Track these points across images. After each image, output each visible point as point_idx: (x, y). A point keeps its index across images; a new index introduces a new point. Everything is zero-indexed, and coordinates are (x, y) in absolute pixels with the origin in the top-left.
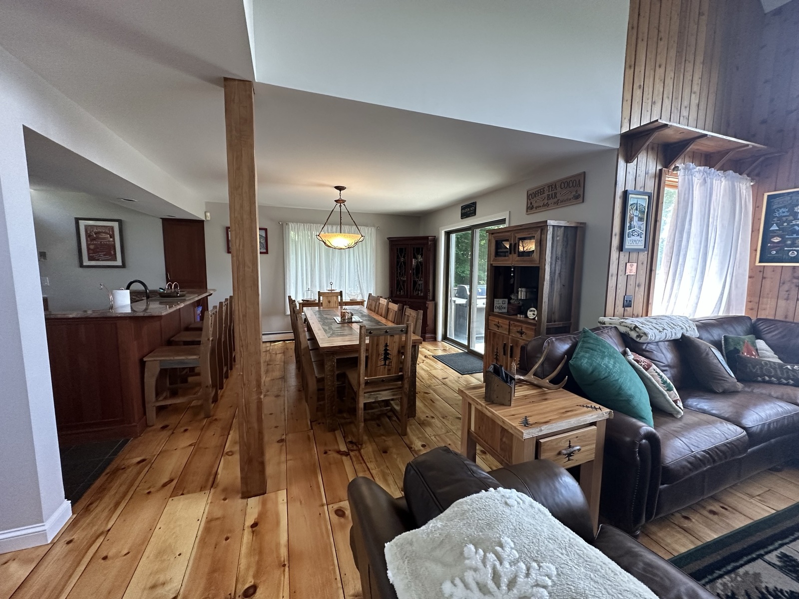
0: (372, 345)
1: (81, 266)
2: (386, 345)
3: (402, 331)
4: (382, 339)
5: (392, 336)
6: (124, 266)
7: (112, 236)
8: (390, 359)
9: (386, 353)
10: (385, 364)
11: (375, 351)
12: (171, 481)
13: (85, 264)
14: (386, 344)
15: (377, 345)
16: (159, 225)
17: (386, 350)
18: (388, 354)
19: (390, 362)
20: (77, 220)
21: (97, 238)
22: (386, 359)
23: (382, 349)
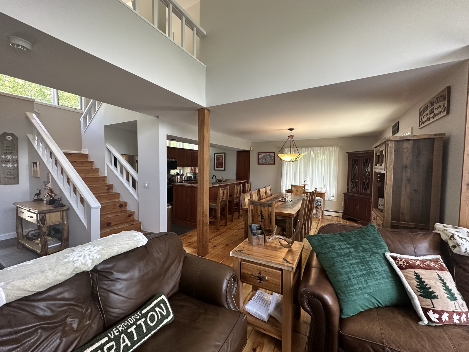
0: (254, 209)
1: (214, 170)
2: (261, 212)
3: (268, 205)
4: (259, 207)
5: (264, 207)
6: (225, 170)
7: (222, 159)
8: (264, 219)
9: (262, 216)
10: (262, 221)
11: (256, 213)
12: (190, 242)
13: (215, 169)
14: (261, 210)
15: (257, 210)
16: (236, 153)
17: (261, 214)
18: (263, 216)
19: (264, 221)
20: (215, 154)
21: (219, 160)
22: (262, 218)
23: (259, 213)
